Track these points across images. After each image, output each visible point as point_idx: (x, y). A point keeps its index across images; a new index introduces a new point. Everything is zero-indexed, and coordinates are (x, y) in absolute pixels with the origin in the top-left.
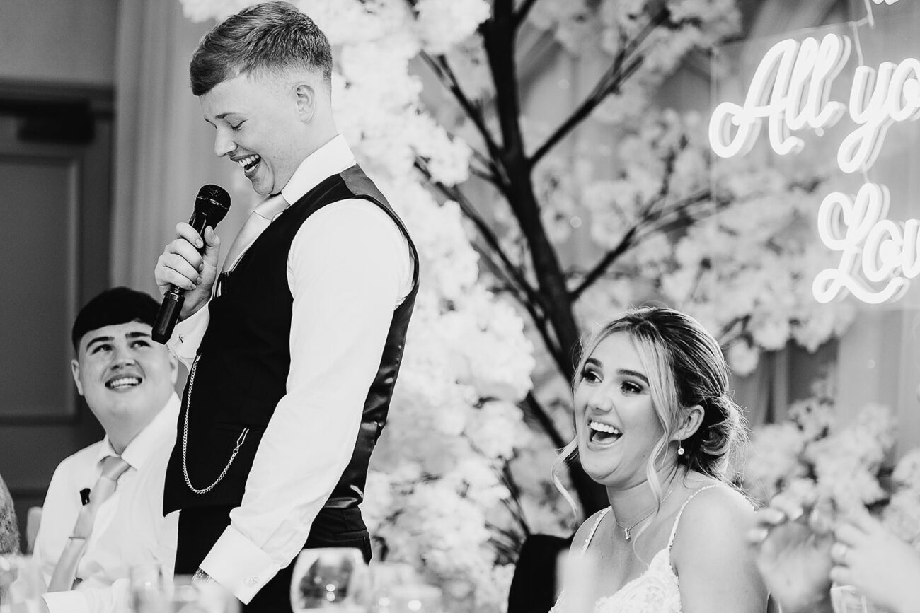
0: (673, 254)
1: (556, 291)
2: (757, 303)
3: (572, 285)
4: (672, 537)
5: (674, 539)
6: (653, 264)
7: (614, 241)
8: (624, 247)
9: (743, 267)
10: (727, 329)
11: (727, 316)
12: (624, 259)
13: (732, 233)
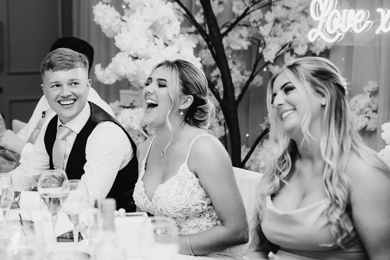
0: (264, 17)
1: (215, 34)
2: (294, 37)
3: (223, 31)
4: (187, 158)
5: (188, 159)
6: (255, 21)
7: (241, 12)
8: (244, 15)
9: (293, 21)
10: (283, 47)
11: (283, 42)
12: (245, 19)
13: (288, 8)
